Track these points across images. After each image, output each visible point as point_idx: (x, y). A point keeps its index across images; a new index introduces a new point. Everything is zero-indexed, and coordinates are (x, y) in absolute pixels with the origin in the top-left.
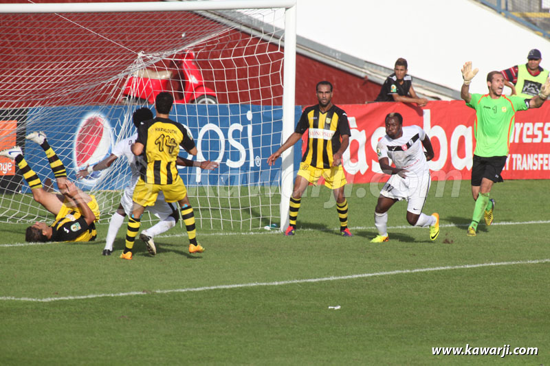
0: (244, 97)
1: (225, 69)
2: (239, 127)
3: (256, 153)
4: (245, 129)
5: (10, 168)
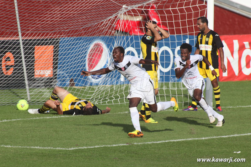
0: (185, 31)
1: (173, 15)
5: (50, 73)
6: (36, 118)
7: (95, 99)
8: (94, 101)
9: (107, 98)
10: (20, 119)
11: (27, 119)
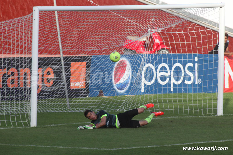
0: (195, 51)
1: (185, 37)
2: (191, 64)
3: (199, 78)
4: (194, 66)
5: (83, 85)
6: (78, 123)
7: (124, 107)
8: (123, 109)
9: (134, 107)
10: (65, 124)
11: (71, 124)
